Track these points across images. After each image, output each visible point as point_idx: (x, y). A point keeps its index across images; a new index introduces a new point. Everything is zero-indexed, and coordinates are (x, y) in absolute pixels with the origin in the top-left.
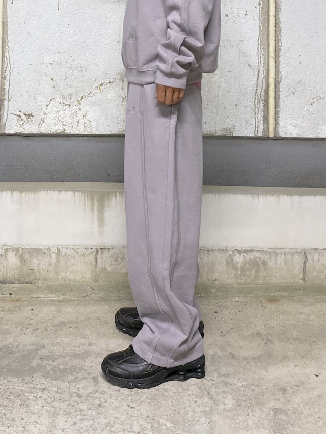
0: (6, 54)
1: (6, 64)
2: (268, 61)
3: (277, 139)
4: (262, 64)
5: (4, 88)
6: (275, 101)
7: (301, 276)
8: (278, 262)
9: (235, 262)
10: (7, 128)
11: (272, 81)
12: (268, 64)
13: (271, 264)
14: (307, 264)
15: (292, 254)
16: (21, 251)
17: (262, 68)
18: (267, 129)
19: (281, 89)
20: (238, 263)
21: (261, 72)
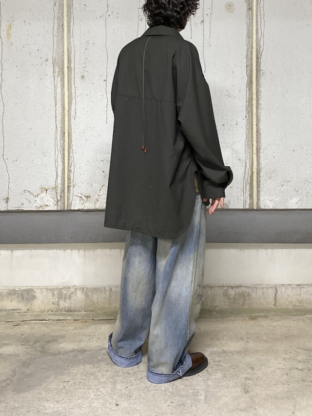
0: (71, 155)
1: (71, 162)
2: (252, 156)
3: (259, 210)
4: (248, 158)
5: (70, 179)
6: (257, 184)
7: (273, 303)
8: (258, 294)
9: (229, 294)
10: (72, 206)
11: (255, 170)
12: (252, 158)
13: (253, 295)
14: (277, 295)
15: (267, 288)
16: (85, 289)
17: (248, 161)
18: (252, 203)
19: (261, 176)
20: (231, 295)
21: (248, 164)
